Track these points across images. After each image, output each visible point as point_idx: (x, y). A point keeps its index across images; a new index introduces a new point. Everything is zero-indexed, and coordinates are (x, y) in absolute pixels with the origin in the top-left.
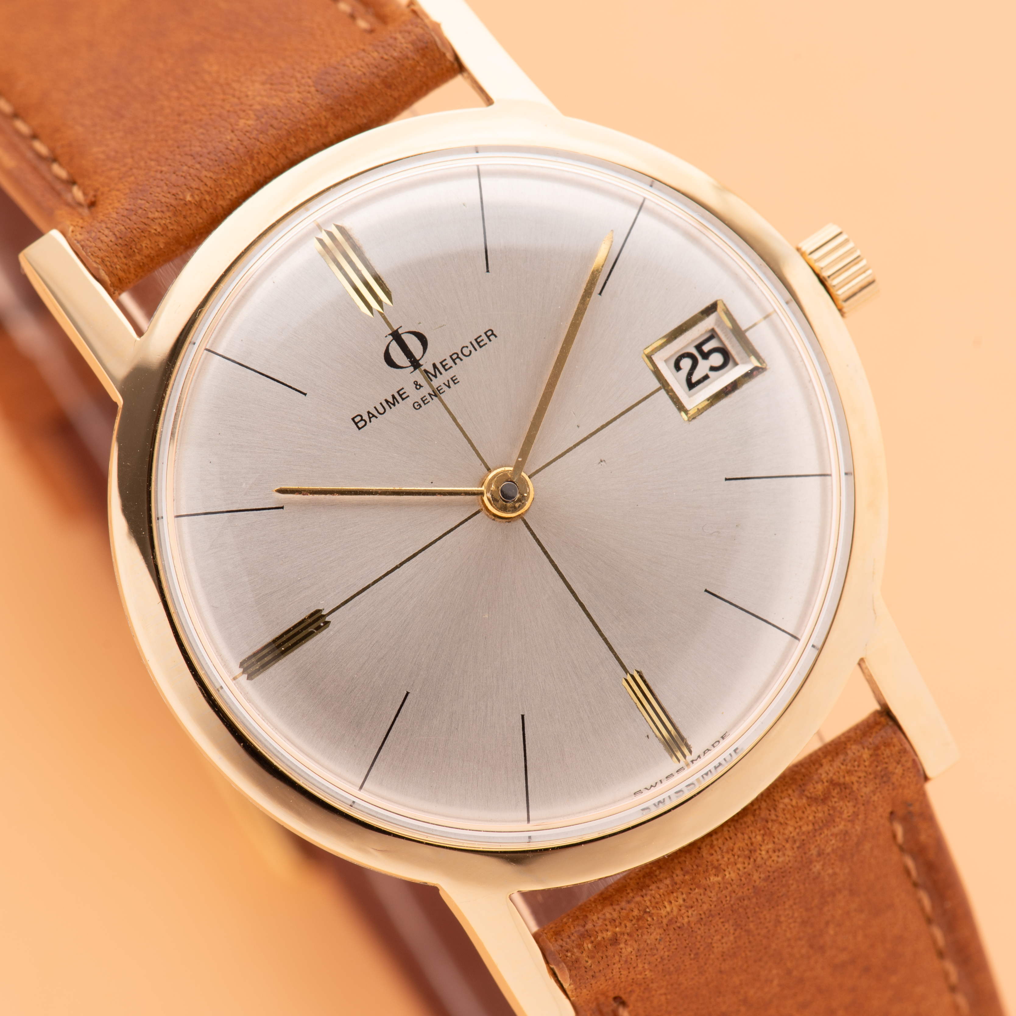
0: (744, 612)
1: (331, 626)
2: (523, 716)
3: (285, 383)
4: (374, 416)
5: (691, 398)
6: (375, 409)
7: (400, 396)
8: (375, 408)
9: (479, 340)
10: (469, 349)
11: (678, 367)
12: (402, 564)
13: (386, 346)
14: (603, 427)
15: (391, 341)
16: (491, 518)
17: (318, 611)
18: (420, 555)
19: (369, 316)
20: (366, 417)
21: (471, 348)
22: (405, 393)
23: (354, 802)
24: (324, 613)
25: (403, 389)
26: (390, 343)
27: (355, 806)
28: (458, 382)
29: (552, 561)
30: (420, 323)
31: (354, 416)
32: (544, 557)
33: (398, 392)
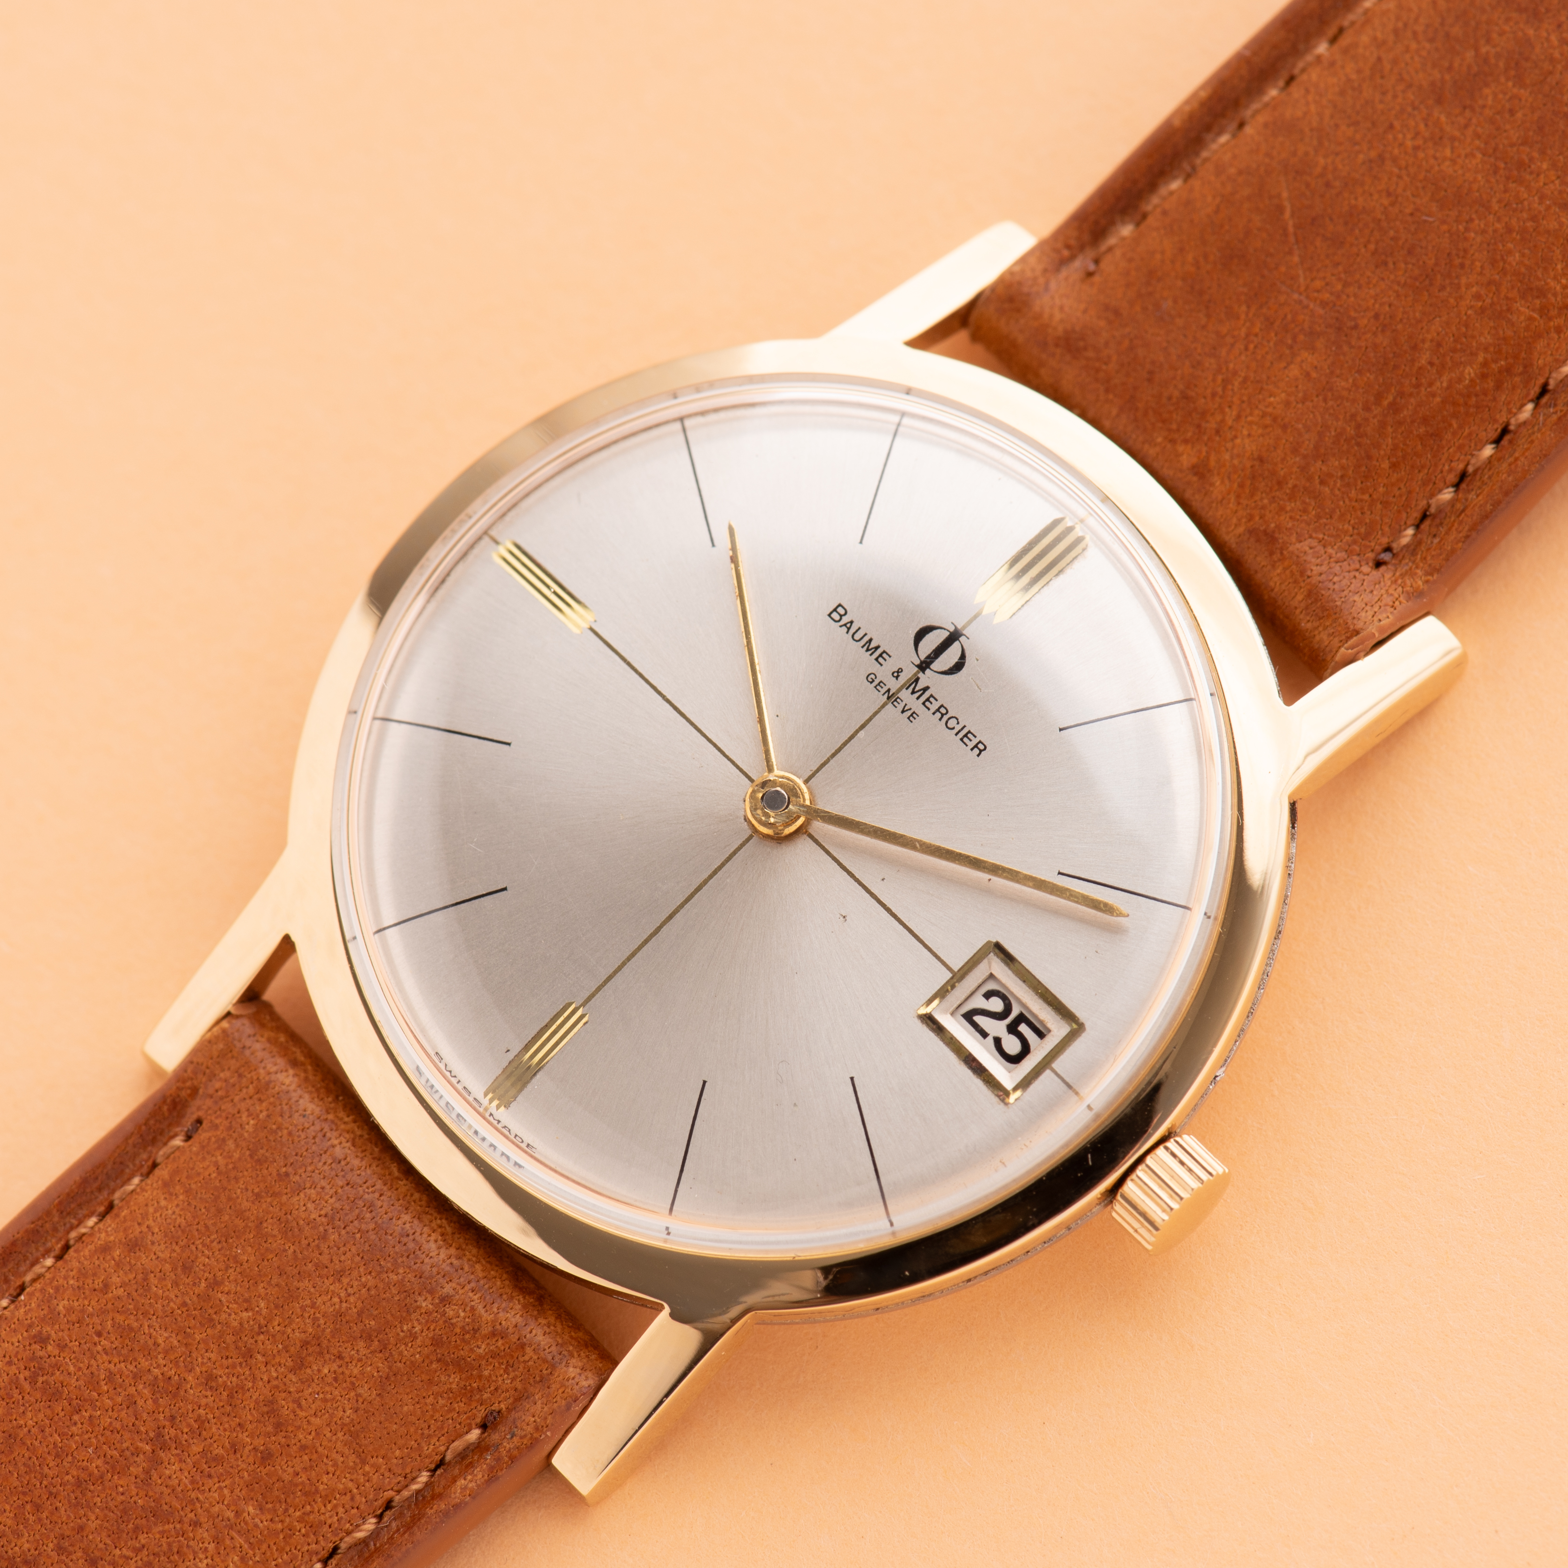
2: (505, 889)
3: (871, 518)
4: (849, 629)
5: (949, 1017)
6: (857, 628)
7: (881, 655)
8: (859, 628)
9: (969, 735)
10: (956, 726)
11: (987, 994)
12: (668, 701)
13: (940, 626)
14: (888, 910)
15: (948, 631)
18: (683, 720)
19: (973, 599)
20: (845, 620)
21: (958, 728)
22: (885, 660)
25: (890, 657)
26: (944, 629)
28: (912, 722)
29: (705, 882)
30: (977, 661)
31: (844, 606)
33: (884, 652)
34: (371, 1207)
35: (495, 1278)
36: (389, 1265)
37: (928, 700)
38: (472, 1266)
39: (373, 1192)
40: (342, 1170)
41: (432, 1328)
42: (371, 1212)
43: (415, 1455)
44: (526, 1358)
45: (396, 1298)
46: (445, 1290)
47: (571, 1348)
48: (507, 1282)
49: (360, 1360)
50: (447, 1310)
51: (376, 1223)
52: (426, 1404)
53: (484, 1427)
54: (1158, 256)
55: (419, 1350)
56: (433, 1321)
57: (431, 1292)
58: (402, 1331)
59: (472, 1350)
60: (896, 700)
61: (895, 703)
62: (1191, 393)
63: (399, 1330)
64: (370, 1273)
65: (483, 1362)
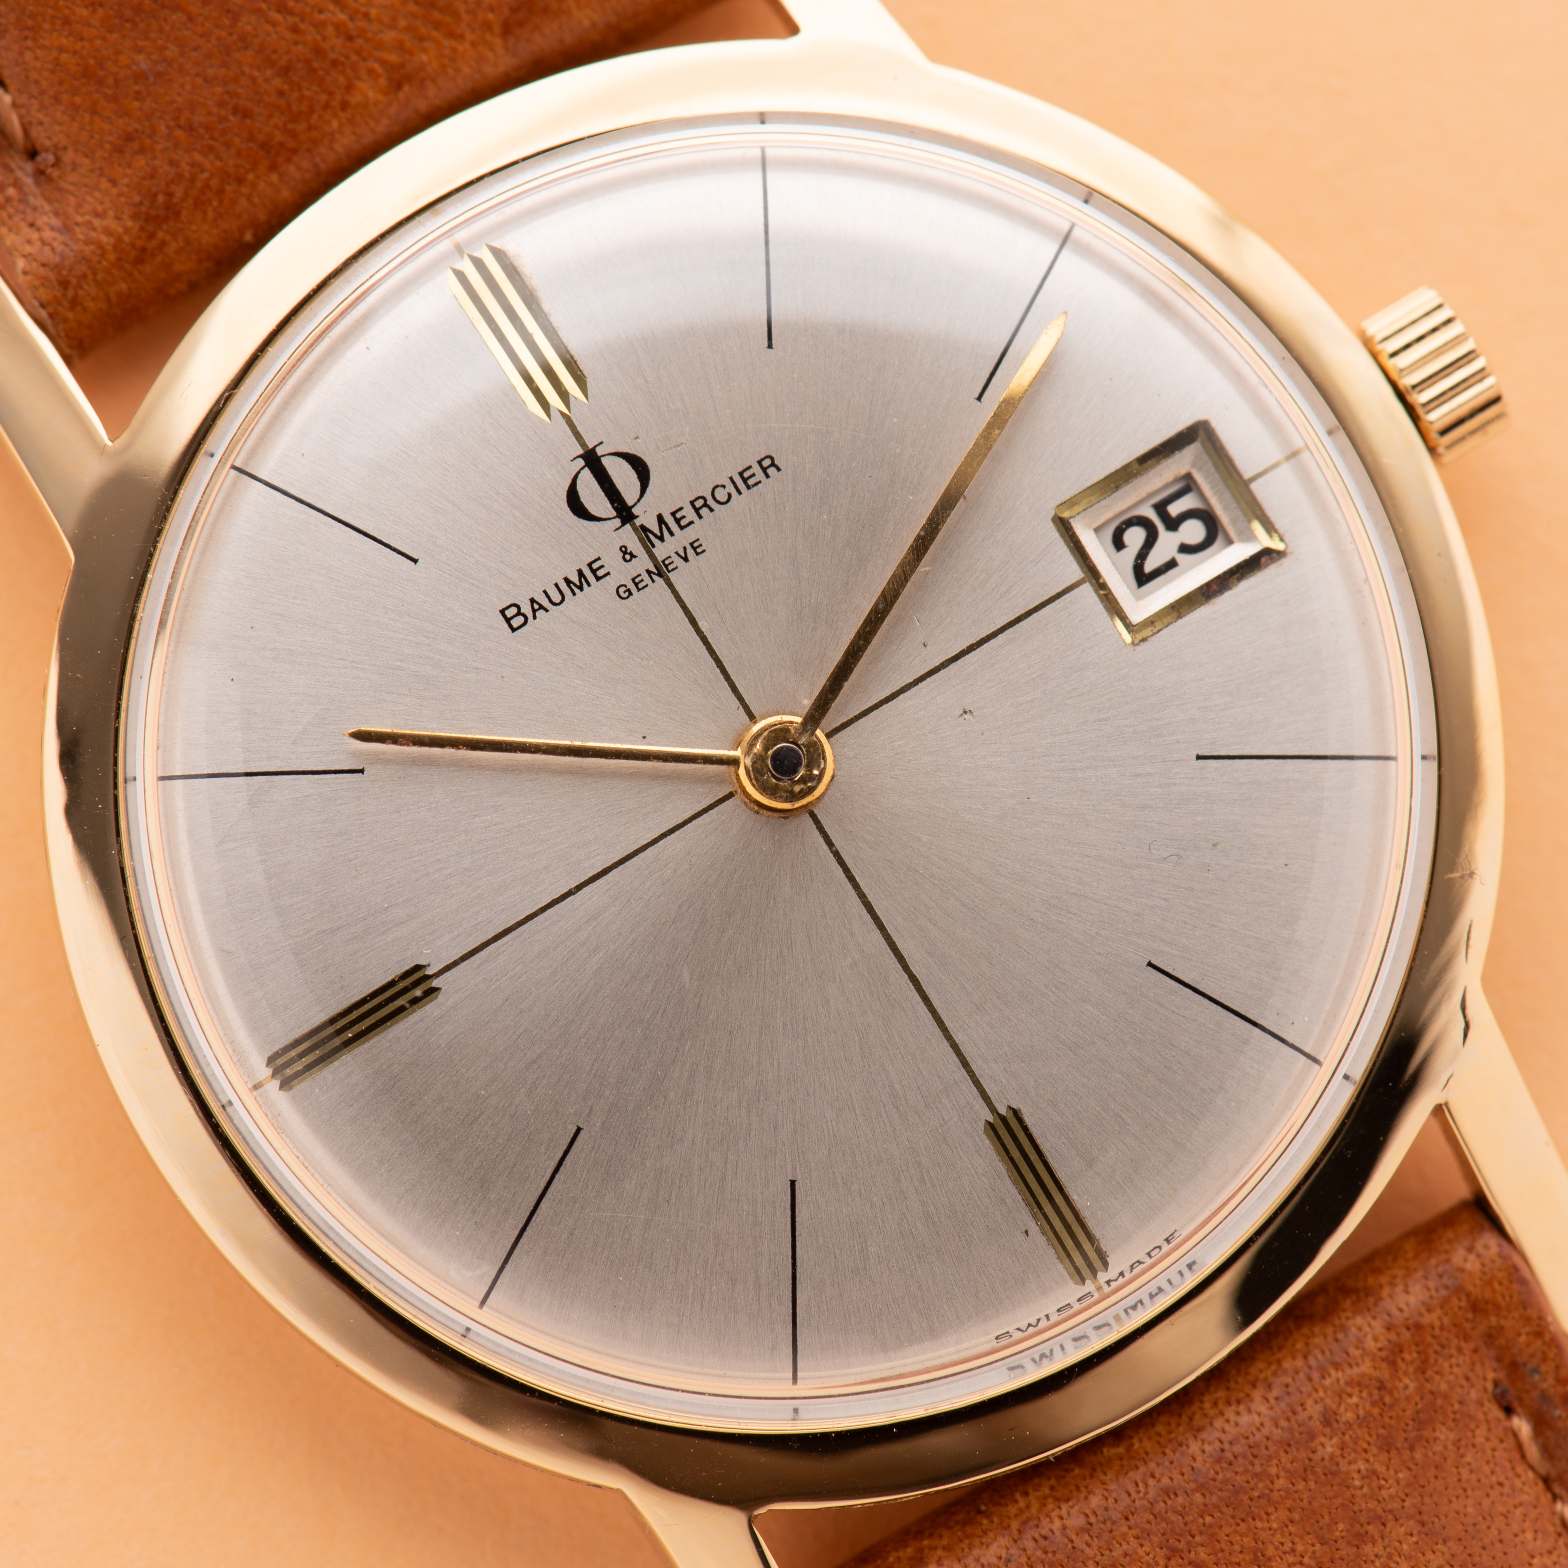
0: (1220, 1009)
1: (441, 998)
2: (793, 1183)
3: (379, 537)
4: (541, 607)
5: (1141, 603)
6: (544, 595)
7: (594, 572)
8: (545, 592)
9: (746, 475)
10: (727, 490)
11: (1119, 543)
12: (579, 888)
13: (572, 477)
14: (971, 648)
15: (582, 468)
16: (751, 809)
17: (418, 968)
18: (614, 872)
19: (541, 420)
20: (526, 609)
21: (731, 488)
22: (602, 566)
23: (468, 1329)
24: (429, 971)
25: (599, 559)
26: (579, 472)
27: (471, 1335)
28: (704, 551)
29: (862, 896)
30: (637, 438)
31: (504, 606)
32: (849, 887)
33: (590, 565)
34: (1167, 1492)
35: (1307, 1344)
36: (1261, 1485)
37: (678, 521)
38: (1285, 1372)
39: (1146, 1485)
40: (1104, 1522)
41: (1365, 1446)
42: (1176, 1494)
43: (1533, 1514)
44: (1437, 1324)
45: (1312, 1485)
46: (1316, 1416)
47: (1433, 1261)
48: (1317, 1330)
49: (1390, 1557)
50: (1344, 1419)
51: (1194, 1491)
52: (1468, 1481)
53: (1509, 1411)
54: (64, 57)
55: (1392, 1472)
56: (1356, 1443)
57: (1312, 1436)
58: (1361, 1488)
59: (1408, 1399)
60: (666, 566)
61: (670, 567)
62: (283, 62)
63: (1358, 1493)
64: (1267, 1514)
65: (1428, 1386)
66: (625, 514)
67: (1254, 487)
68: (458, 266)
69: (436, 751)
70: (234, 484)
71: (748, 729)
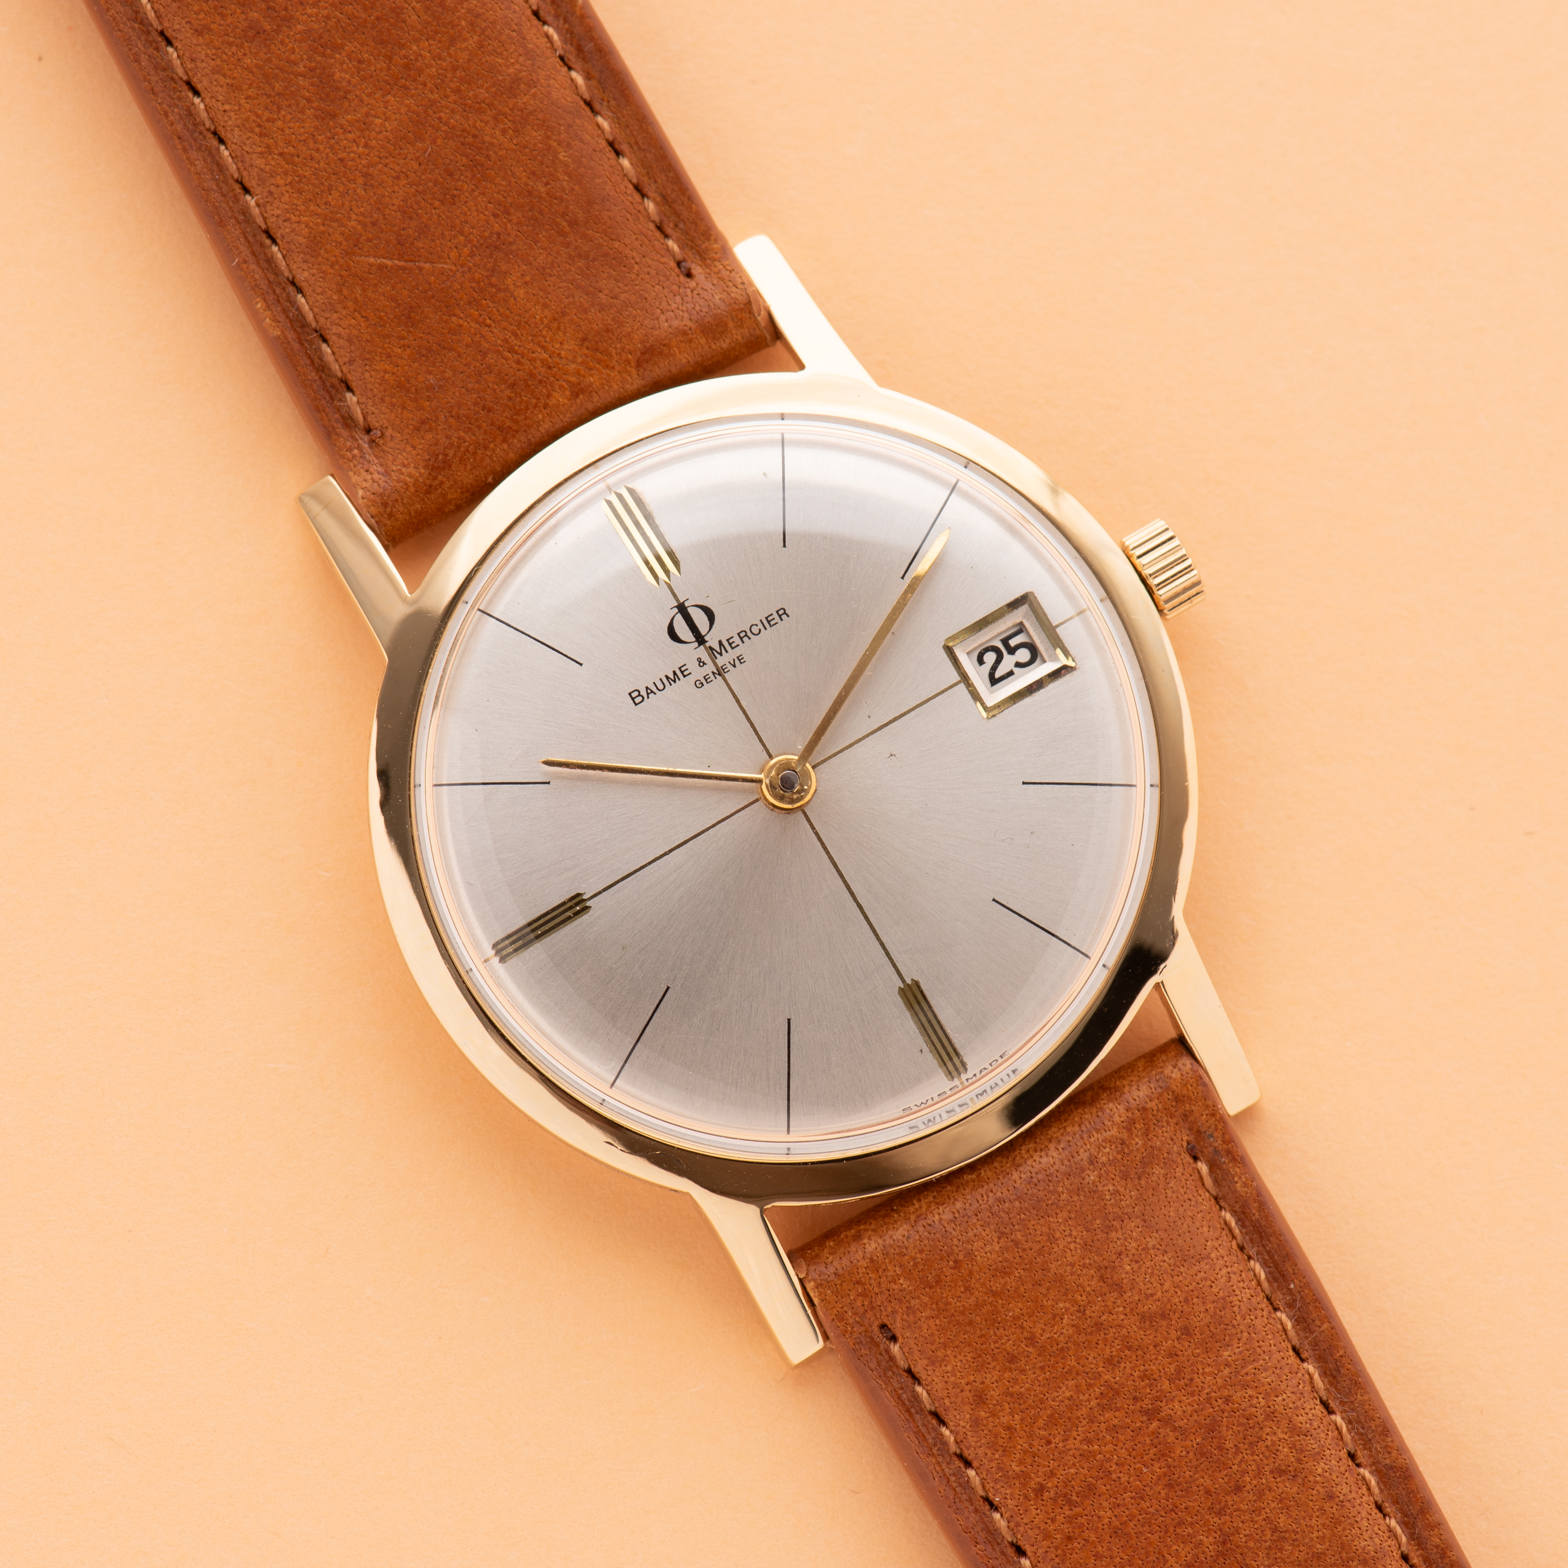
0: (1033, 926)
1: (591, 912)
2: (789, 1020)
3: (561, 651)
4: (652, 692)
5: (993, 695)
6: (654, 685)
7: (682, 672)
8: (654, 683)
9: (769, 619)
10: (759, 627)
11: (981, 661)
12: (671, 851)
13: (671, 618)
14: (895, 719)
15: (677, 614)
16: (769, 808)
17: (578, 895)
18: (691, 842)
19: (654, 586)
20: (644, 693)
22: (687, 669)
23: (604, 1100)
24: (585, 897)
25: (685, 665)
26: (674, 616)
27: (605, 1103)
28: (745, 662)
29: (831, 858)
30: (708, 597)
31: (631, 691)
32: (824, 853)
33: (680, 668)
34: (1000, 1201)
35: (1081, 1118)
36: (1053, 1197)
37: (730, 644)
38: (1068, 1133)
39: (988, 1196)
40: (964, 1217)
41: (1113, 1176)
42: (1004, 1202)
43: (1208, 1217)
44: (1155, 1108)
45: (1082, 1198)
46: (1085, 1159)
47: (1154, 1073)
48: (1086, 1110)
49: (1126, 1239)
50: (1101, 1161)
51: (1016, 1200)
52: (1171, 1197)
53: (1195, 1158)
54: (387, 376)
55: (1128, 1191)
56: (1107, 1175)
57: (1083, 1171)
58: (1110, 1200)
59: (1138, 1150)
60: (723, 670)
61: (725, 671)
62: (511, 381)
63: (1108, 1203)
64: (1056, 1214)
65: (1150, 1143)
66: (700, 640)
67: (1058, 630)
68: (608, 498)
69: (591, 772)
70: (479, 619)
71: (768, 762)
